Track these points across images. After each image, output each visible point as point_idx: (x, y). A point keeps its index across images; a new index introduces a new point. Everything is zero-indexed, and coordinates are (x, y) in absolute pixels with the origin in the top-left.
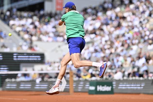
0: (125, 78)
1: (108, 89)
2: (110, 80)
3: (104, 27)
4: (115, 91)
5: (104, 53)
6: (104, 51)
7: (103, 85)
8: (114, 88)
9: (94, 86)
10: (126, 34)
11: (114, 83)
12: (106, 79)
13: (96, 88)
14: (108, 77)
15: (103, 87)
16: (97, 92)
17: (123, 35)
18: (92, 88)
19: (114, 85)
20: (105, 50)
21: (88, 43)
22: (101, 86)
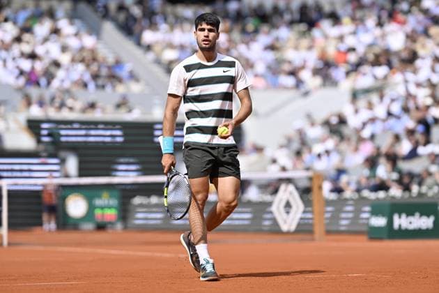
1: (426, 223)
2: (433, 197)
7: (410, 213)
9: (383, 216)
12: (420, 195)
13: (390, 222)
15: (411, 219)
16: (391, 233)
18: (380, 222)
21: (367, 91)
22: (404, 216)
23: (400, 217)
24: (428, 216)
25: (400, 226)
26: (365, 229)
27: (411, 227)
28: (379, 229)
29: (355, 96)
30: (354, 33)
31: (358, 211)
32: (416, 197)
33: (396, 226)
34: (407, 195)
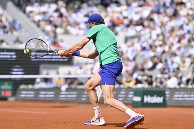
0: (182, 86)
1: (159, 100)
2: (162, 88)
3: (155, 17)
4: (168, 103)
5: (154, 51)
6: (154, 48)
7: (152, 95)
8: (167, 99)
9: (139, 96)
10: (185, 27)
11: (167, 92)
12: (157, 86)
13: (143, 99)
14: (158, 84)
15: (152, 98)
16: (143, 104)
17: (181, 27)
18: (138, 99)
19: (167, 96)
20: (156, 47)
21: (132, 37)
22: (149, 96)
23: (147, 97)
24: (160, 97)
25: (147, 101)
26: (131, 102)
27: (153, 102)
28: (137, 102)
29: (126, 40)
30: (126, 10)
31: (127, 94)
32: (155, 88)
33: (145, 101)
34: (150, 87)
